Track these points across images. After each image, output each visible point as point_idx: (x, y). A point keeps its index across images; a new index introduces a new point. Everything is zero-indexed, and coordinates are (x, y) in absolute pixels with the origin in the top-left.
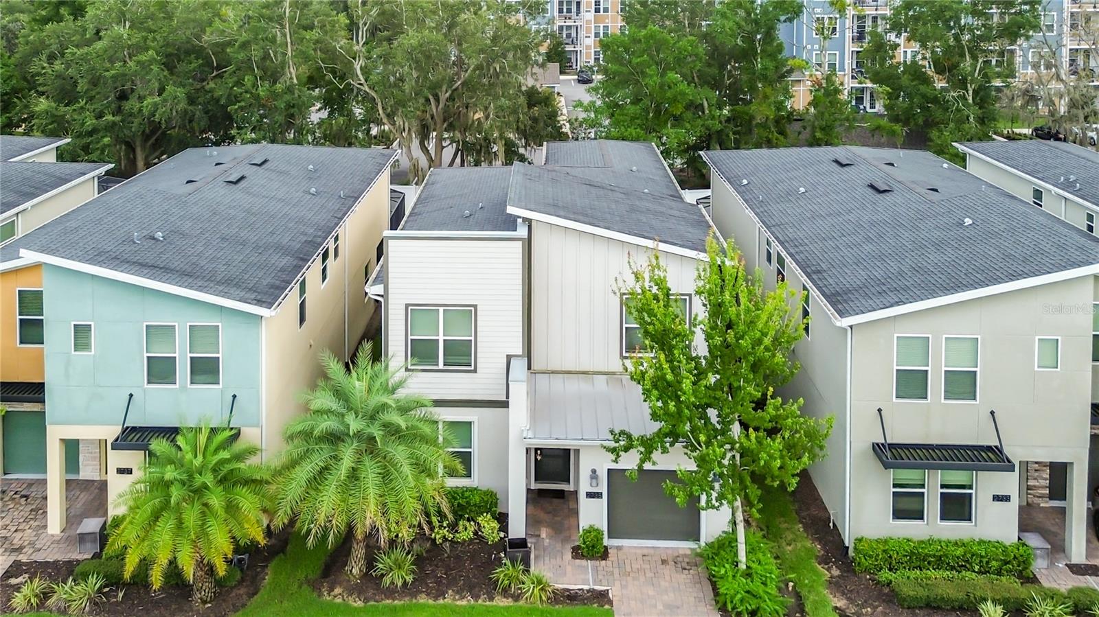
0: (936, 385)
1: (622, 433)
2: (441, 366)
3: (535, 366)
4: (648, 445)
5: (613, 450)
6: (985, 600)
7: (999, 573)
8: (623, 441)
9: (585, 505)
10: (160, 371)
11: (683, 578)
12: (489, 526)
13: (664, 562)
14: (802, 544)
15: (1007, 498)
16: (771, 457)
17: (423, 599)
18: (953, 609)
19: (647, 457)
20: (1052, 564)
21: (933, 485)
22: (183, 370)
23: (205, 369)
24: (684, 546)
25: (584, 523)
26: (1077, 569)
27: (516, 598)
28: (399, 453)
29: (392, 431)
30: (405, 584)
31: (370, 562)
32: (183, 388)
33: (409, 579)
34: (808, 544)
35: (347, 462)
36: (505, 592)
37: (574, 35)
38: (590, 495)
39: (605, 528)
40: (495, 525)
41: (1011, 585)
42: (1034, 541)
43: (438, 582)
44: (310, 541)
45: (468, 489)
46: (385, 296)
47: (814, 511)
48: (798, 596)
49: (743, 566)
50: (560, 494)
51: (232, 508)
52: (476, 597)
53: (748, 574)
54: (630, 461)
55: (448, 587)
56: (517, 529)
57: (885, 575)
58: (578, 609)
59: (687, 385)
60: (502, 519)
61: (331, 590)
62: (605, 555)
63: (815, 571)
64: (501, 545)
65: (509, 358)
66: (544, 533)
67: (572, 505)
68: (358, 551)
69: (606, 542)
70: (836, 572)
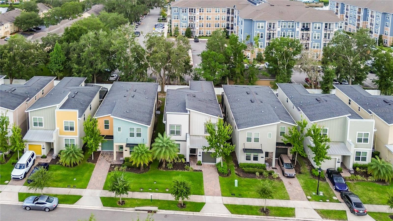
0: (253, 140)
1: (204, 146)
2: (175, 135)
3: (190, 135)
4: (208, 148)
5: (203, 149)
6: (257, 172)
7: (260, 168)
8: (205, 148)
9: (198, 157)
10: (132, 135)
11: (213, 168)
12: (183, 160)
13: (210, 166)
14: (232, 164)
15: (263, 157)
16: (225, 151)
17: (174, 170)
18: (252, 173)
19: (208, 150)
20: (269, 167)
21: (252, 155)
22: (135, 135)
23: (139, 135)
24: (214, 164)
25: (198, 160)
26: (273, 168)
27: (188, 171)
28: (172, 149)
29: (170, 146)
30: (171, 168)
31: (166, 165)
32: (135, 137)
33: (172, 167)
34: (233, 164)
35: (164, 150)
36: (187, 170)
37: (193, 26)
38: (199, 156)
39: (201, 161)
40: (184, 160)
41: (262, 170)
42: (267, 164)
43: (176, 168)
44: (160, 161)
45: (180, 154)
46: (166, 123)
47: (235, 159)
48: (230, 171)
49: (222, 167)
50: (194, 156)
51: (148, 156)
52: (182, 170)
53: (223, 168)
54: (206, 151)
55: (178, 169)
56: (188, 160)
57: (244, 168)
58: (197, 172)
59: (214, 140)
60: (185, 159)
61: (160, 169)
62: (201, 165)
63: (233, 168)
64: (185, 163)
65: (186, 134)
66: (192, 161)
67: (196, 157)
68: (164, 163)
69: (202, 163)
70: (236, 168)
